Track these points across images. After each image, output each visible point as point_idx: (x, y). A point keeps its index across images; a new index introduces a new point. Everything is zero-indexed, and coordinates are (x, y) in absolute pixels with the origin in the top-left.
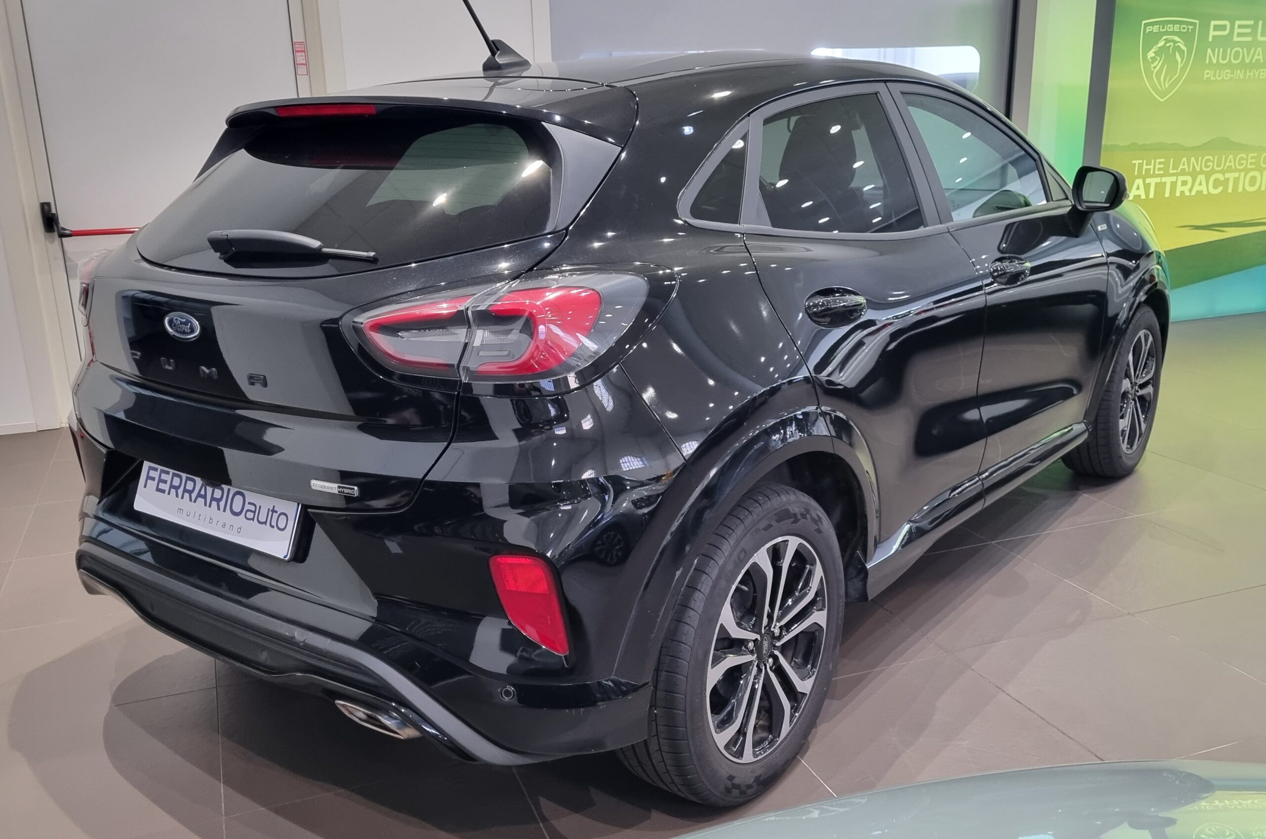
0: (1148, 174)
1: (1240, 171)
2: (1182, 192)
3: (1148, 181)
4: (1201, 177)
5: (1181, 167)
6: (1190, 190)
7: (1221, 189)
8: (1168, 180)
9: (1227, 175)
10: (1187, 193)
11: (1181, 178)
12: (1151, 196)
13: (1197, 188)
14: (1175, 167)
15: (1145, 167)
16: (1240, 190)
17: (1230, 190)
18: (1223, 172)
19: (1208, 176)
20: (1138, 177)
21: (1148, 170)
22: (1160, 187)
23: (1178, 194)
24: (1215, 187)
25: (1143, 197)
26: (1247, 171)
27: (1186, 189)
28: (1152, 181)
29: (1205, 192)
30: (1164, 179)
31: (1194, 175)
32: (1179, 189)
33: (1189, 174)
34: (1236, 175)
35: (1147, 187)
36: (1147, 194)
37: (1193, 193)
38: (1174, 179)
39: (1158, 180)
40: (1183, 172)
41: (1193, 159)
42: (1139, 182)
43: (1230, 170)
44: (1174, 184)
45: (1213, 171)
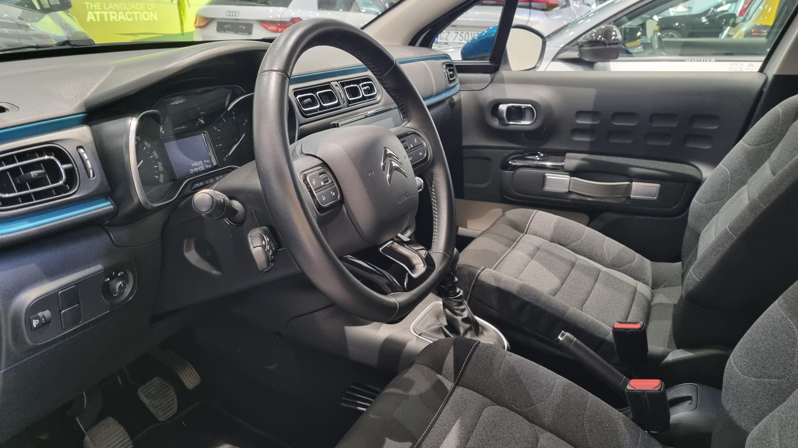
0: (93, 10)
1: (138, 11)
2: (113, 19)
3: (95, 12)
4: (121, 13)
5: (110, 7)
6: (117, 18)
7: (131, 19)
8: (105, 13)
9: (134, 12)
10: (116, 20)
11: (111, 13)
12: (98, 20)
13: (120, 18)
14: (107, 7)
15: (92, 6)
16: (141, 19)
17: (136, 19)
18: (131, 11)
19: (124, 12)
20: (90, 10)
21: (94, 8)
22: (102, 16)
23: (111, 20)
24: (129, 18)
25: (94, 20)
26: (142, 11)
27: (115, 18)
28: (97, 13)
29: (125, 20)
30: (103, 13)
31: (117, 11)
32: (112, 18)
33: (114, 11)
34: (138, 13)
35: (95, 15)
36: (96, 18)
37: (119, 20)
38: (107, 12)
39: (100, 12)
40: (111, 10)
41: (115, 4)
42: (90, 13)
43: (134, 10)
44: (108, 15)
45: (126, 10)
